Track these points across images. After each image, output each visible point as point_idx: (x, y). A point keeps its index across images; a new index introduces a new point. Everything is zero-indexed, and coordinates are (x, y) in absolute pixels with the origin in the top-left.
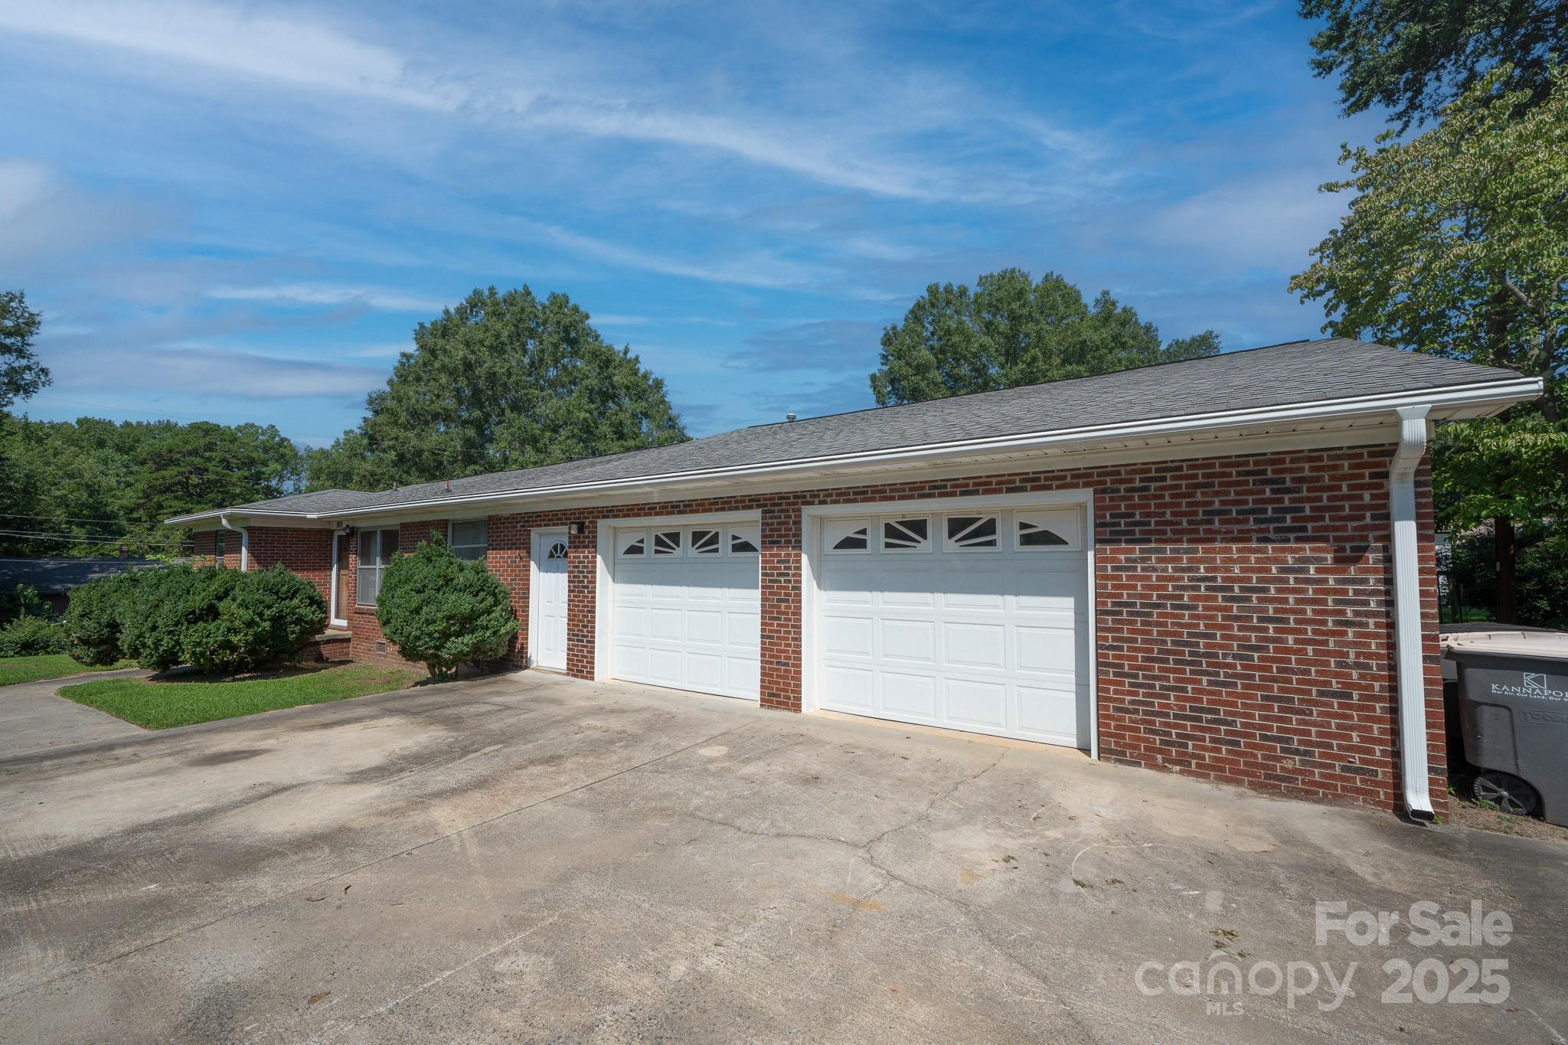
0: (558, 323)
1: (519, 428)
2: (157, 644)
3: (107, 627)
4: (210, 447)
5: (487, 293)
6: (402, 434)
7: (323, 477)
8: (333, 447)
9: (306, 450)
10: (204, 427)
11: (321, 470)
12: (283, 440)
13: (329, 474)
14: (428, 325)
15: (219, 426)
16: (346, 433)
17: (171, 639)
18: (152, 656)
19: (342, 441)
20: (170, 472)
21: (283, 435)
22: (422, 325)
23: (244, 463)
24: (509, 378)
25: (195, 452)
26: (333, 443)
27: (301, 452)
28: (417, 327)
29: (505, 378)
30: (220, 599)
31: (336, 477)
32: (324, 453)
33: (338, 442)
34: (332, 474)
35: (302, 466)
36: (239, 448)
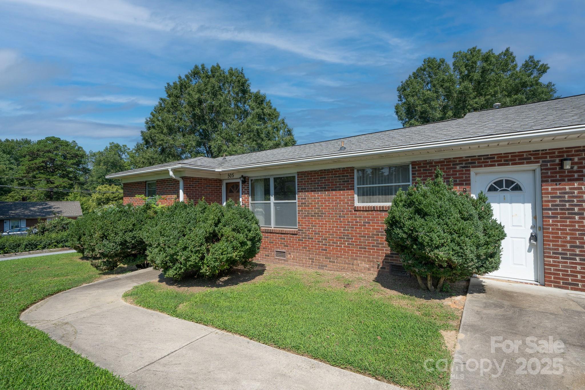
0: (239, 81)
1: (226, 134)
2: (187, 259)
3: (120, 245)
4: (57, 148)
5: (200, 67)
6: (166, 138)
7: (102, 164)
8: (105, 150)
9: (90, 152)
10: (53, 139)
11: (100, 161)
12: (79, 148)
13: (104, 163)
14: (171, 84)
15: (60, 139)
16: (110, 144)
17: (197, 256)
18: (181, 268)
19: (108, 147)
20: (39, 161)
21: (79, 145)
22: (168, 84)
23: (72, 156)
24: (220, 108)
25: (49, 151)
26: (104, 148)
27: (88, 153)
28: (166, 85)
29: (218, 108)
30: (216, 225)
31: (108, 163)
32: (101, 153)
33: (107, 148)
34: (106, 162)
35: (88, 160)
36: (70, 149)
